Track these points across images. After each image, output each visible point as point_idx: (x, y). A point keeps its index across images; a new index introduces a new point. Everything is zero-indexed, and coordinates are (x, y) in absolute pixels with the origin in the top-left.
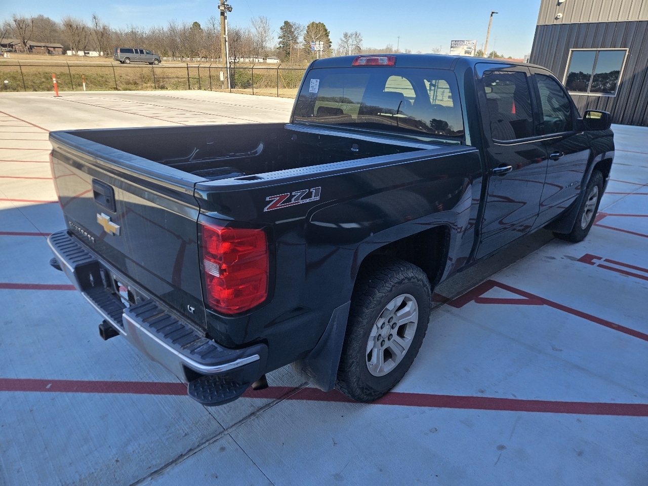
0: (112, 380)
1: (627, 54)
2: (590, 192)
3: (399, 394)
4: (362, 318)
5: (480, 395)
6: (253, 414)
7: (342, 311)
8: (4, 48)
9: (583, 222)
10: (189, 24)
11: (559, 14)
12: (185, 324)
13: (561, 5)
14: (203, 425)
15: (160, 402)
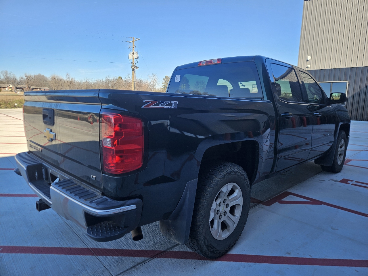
0: (43, 246)
1: (348, 83)
2: (339, 143)
3: (233, 255)
4: (206, 193)
5: (287, 256)
6: (134, 267)
7: (192, 184)
8: (18, 90)
9: (339, 161)
10: (116, 78)
11: (308, 65)
12: (90, 190)
13: (309, 61)
14: (99, 273)
15: (72, 259)
